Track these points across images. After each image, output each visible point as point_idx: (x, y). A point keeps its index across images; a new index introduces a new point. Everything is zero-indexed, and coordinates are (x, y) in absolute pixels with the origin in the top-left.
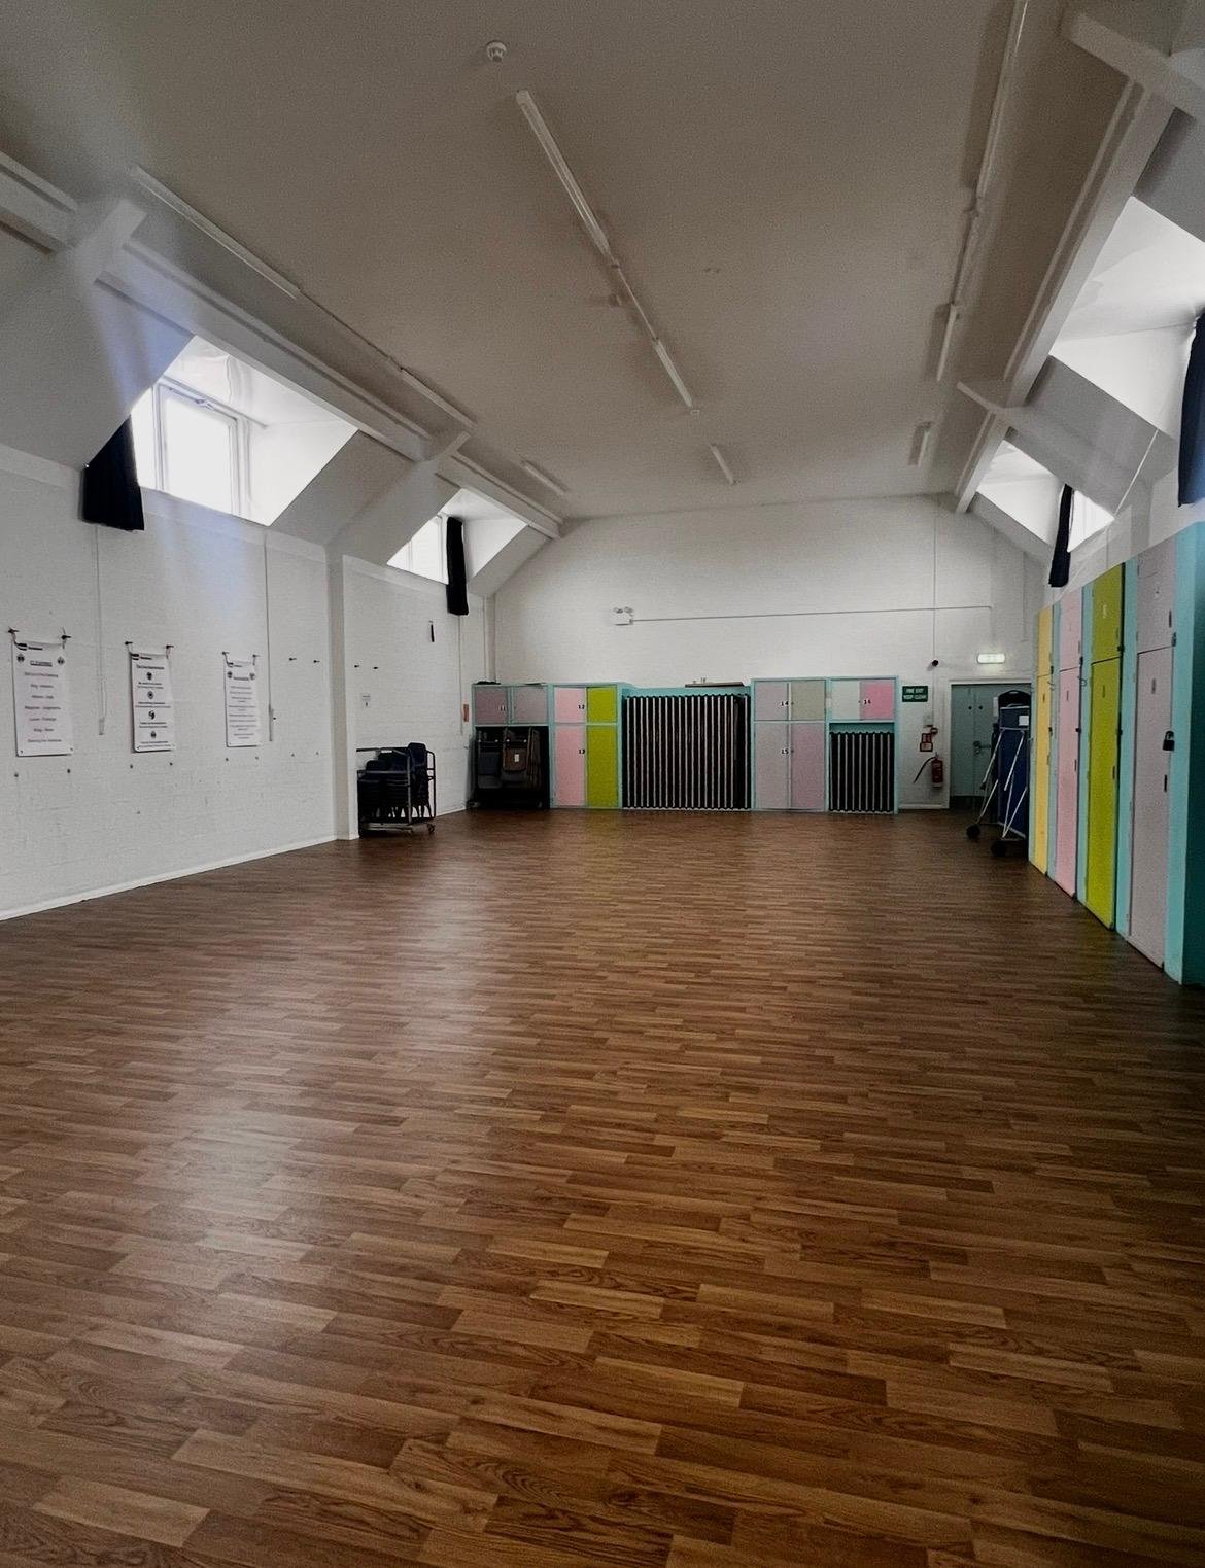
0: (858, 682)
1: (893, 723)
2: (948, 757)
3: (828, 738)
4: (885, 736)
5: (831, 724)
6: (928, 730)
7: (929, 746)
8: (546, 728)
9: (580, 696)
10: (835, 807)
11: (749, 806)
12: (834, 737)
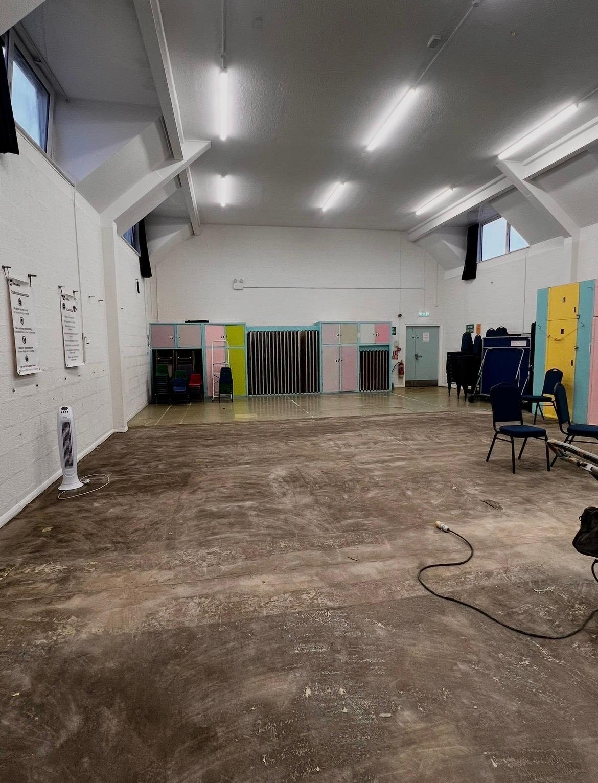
0: (374, 324)
1: (389, 346)
2: (405, 361)
3: (359, 352)
4: (385, 351)
5: (360, 346)
6: (396, 349)
7: (396, 357)
8: (200, 350)
9: (221, 331)
10: (362, 389)
11: (319, 391)
12: (361, 353)
